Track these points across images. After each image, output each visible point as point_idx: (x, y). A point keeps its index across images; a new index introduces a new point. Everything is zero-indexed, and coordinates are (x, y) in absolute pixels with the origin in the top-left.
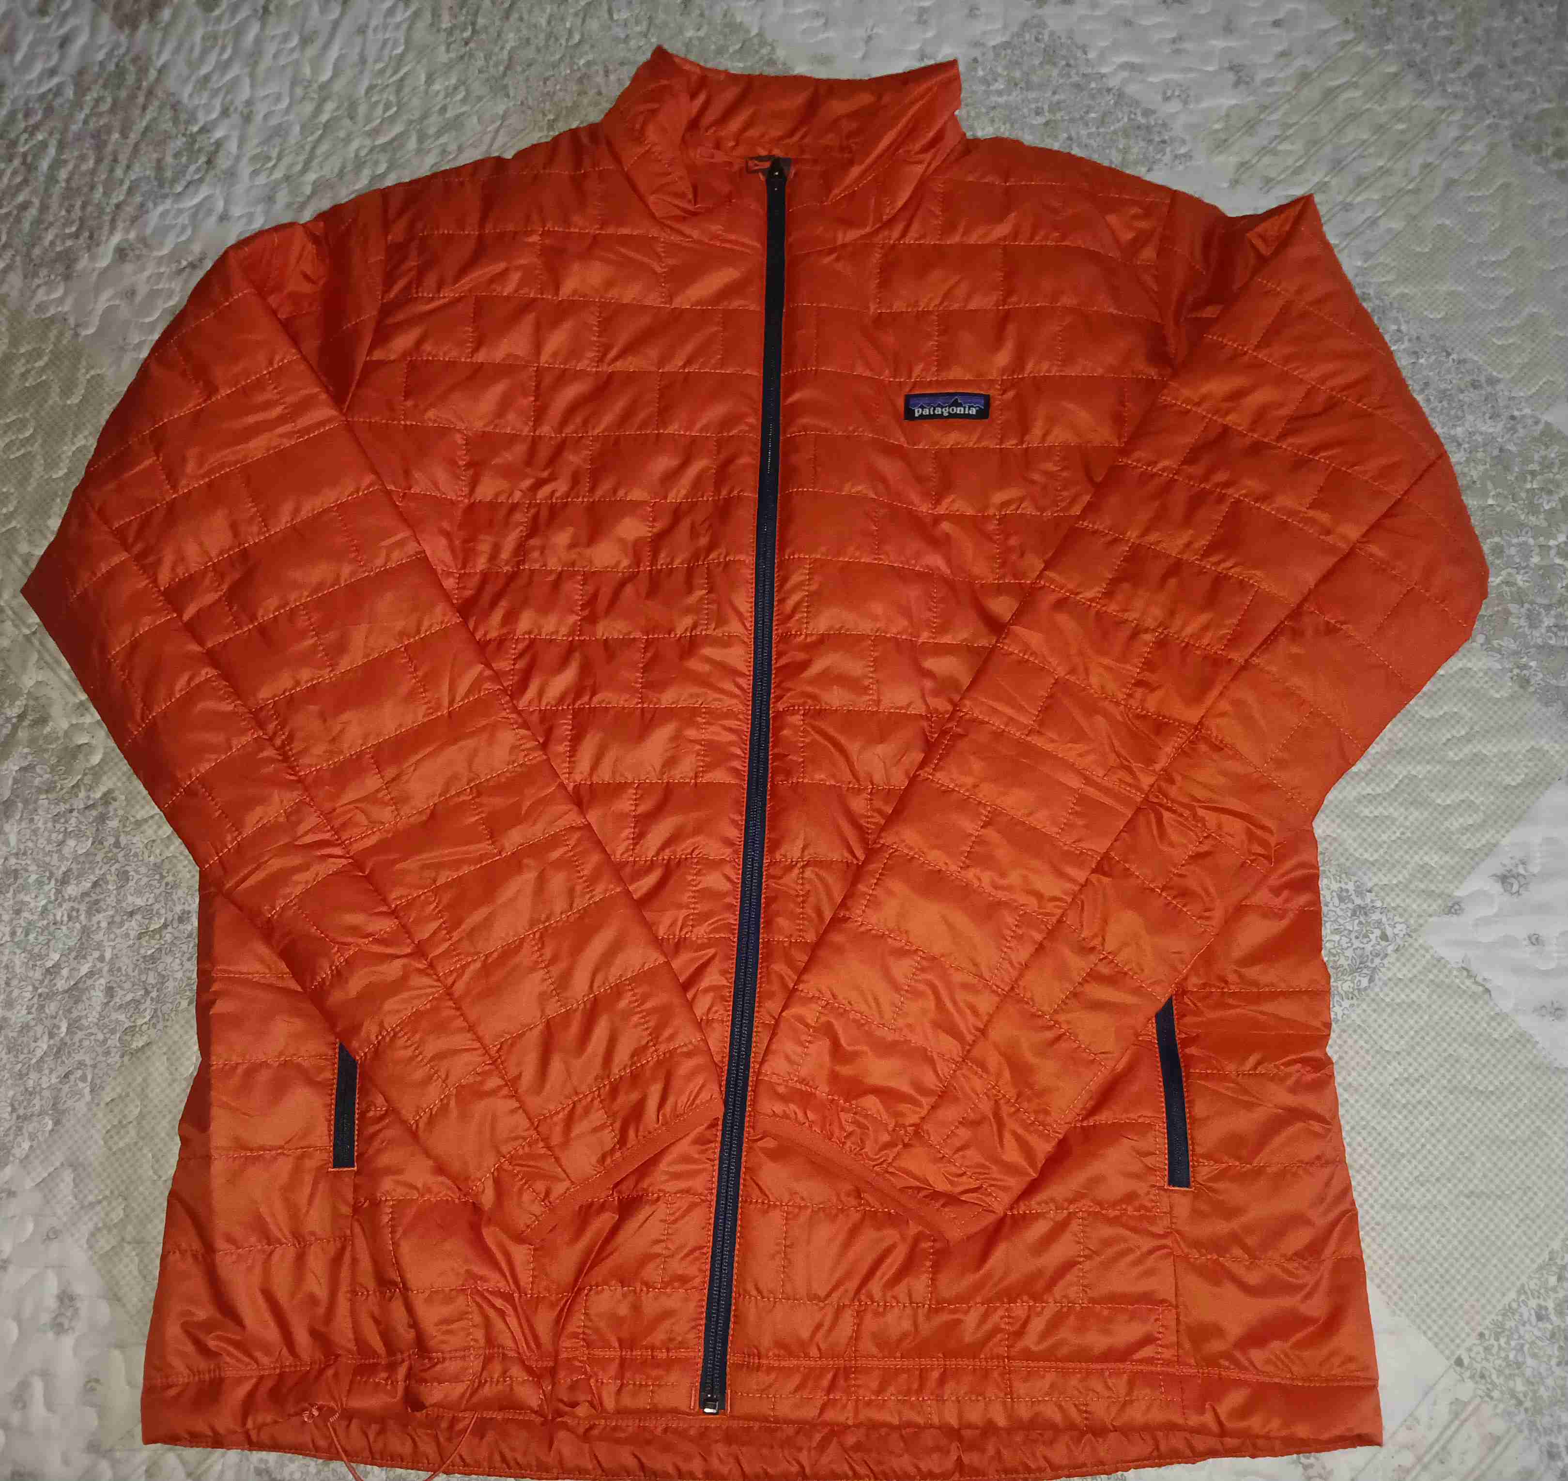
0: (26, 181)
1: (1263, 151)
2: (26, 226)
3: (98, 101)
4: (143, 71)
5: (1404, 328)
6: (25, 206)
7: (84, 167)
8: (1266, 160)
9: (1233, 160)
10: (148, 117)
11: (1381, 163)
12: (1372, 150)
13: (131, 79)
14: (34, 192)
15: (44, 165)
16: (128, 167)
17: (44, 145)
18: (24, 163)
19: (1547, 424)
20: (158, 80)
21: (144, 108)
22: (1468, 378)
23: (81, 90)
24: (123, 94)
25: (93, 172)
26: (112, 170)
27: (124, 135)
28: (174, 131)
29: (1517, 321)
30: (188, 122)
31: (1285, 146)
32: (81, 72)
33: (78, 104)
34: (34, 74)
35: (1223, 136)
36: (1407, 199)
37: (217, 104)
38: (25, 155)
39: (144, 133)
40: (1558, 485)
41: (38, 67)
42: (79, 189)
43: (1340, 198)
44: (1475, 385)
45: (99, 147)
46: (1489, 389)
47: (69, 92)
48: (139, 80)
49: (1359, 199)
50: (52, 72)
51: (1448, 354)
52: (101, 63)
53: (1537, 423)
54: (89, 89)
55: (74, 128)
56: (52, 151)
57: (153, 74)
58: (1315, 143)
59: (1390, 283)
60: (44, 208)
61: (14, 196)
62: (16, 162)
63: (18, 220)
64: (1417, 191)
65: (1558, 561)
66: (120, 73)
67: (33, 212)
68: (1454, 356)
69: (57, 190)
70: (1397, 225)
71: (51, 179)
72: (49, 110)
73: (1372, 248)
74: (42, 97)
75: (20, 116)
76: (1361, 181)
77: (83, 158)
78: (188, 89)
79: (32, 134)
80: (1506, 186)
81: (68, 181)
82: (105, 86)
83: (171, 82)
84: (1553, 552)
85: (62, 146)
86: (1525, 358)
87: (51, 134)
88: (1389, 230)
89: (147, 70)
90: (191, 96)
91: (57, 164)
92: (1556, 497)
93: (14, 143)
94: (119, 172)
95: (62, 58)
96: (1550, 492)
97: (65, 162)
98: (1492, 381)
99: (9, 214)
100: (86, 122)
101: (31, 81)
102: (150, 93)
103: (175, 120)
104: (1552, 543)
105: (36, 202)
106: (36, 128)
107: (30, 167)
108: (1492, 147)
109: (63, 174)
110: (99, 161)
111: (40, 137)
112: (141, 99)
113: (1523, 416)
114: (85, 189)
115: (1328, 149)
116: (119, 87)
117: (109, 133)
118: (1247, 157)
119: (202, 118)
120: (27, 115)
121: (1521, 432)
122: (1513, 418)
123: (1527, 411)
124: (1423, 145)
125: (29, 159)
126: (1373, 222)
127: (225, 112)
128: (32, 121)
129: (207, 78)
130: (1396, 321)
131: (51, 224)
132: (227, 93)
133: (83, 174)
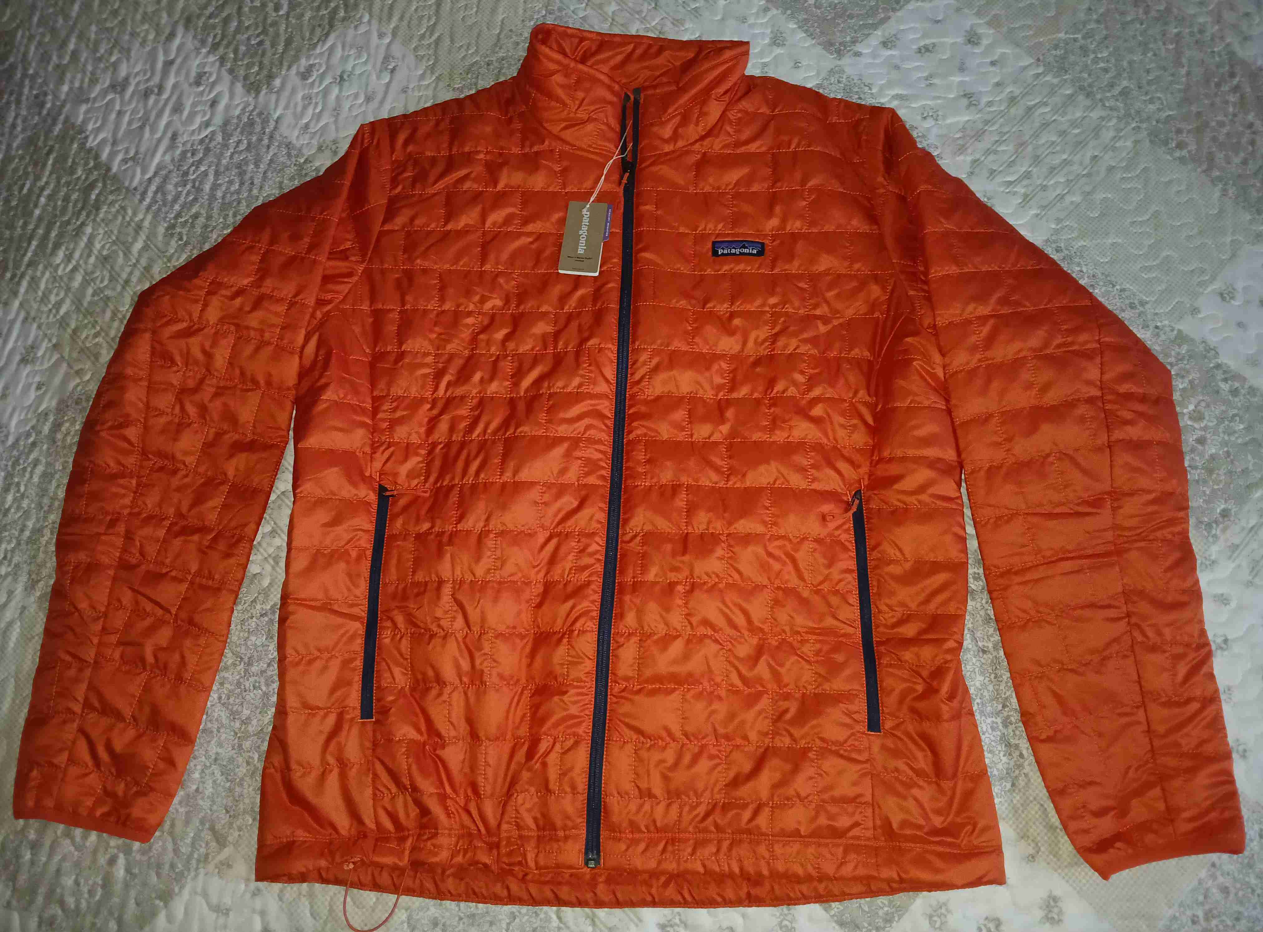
0: (195, 200)
1: (988, 152)
2: (198, 230)
3: (239, 142)
4: (265, 122)
5: (1084, 270)
6: (196, 216)
7: (232, 189)
8: (991, 157)
9: (969, 159)
10: (271, 153)
11: (1065, 156)
12: (1058, 148)
13: (258, 128)
14: (202, 206)
15: (207, 187)
16: (261, 188)
17: (205, 174)
18: (193, 187)
19: (1180, 331)
20: (276, 128)
21: (268, 147)
22: (1127, 302)
23: (227, 136)
24: (254, 139)
25: (238, 192)
26: (250, 190)
27: (257, 166)
28: (289, 163)
29: (1157, 262)
30: (297, 156)
31: (1003, 148)
32: (226, 123)
33: (225, 146)
34: (195, 126)
35: (961, 142)
36: (1084, 180)
37: (315, 142)
38: (194, 181)
39: (269, 165)
40: (1188, 372)
41: (198, 120)
42: (230, 204)
43: (1039, 182)
44: (1132, 306)
45: (242, 174)
46: (1141, 309)
47: (219, 138)
48: (263, 128)
49: (1052, 182)
50: (207, 124)
51: (1114, 286)
52: (238, 117)
53: (1172, 330)
54: (232, 135)
55: (224, 162)
56: (211, 177)
57: (272, 124)
58: (1022, 145)
59: (1073, 239)
60: (209, 217)
61: (189, 209)
62: (188, 187)
63: (193, 226)
64: (1089, 175)
65: (1189, 423)
66: (251, 123)
67: (202, 220)
68: (1118, 287)
69: (216, 205)
70: (1077, 198)
71: (212, 197)
72: (207, 150)
73: (1062, 215)
74: (202, 141)
75: (189, 155)
76: (1052, 170)
77: (231, 182)
78: (296, 133)
79: (197, 167)
80: (1145, 169)
81: (223, 198)
82: (242, 133)
83: (284, 129)
84: (1186, 417)
85: (217, 174)
86: (1164, 286)
87: (209, 167)
88: (1072, 203)
89: (268, 121)
90: (298, 137)
91: (215, 187)
92: (1186, 380)
93: (186, 173)
94: (255, 192)
95: (212, 115)
96: (1183, 377)
97: (220, 185)
98: (1143, 303)
99: (186, 222)
100: (231, 157)
101: (194, 131)
102: (271, 137)
103: (289, 155)
104: (1185, 411)
105: (203, 212)
106: (200, 162)
107: (199, 190)
108: (1136, 142)
109: (219, 194)
110: (242, 184)
111: (203, 169)
112: (266, 141)
113: (1164, 326)
114: (235, 204)
115: (1030, 148)
116: (251, 134)
117: (247, 164)
118: (978, 156)
119: (307, 152)
120: (193, 154)
121: (1163, 337)
122: (1157, 327)
123: (1167, 322)
124: (1092, 144)
125: (197, 184)
126: (1062, 197)
127: (320, 149)
128: (197, 158)
129: (307, 126)
130: (1079, 264)
131: (215, 227)
132: (321, 135)
133: (232, 194)
